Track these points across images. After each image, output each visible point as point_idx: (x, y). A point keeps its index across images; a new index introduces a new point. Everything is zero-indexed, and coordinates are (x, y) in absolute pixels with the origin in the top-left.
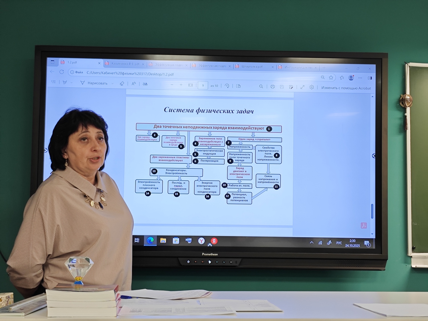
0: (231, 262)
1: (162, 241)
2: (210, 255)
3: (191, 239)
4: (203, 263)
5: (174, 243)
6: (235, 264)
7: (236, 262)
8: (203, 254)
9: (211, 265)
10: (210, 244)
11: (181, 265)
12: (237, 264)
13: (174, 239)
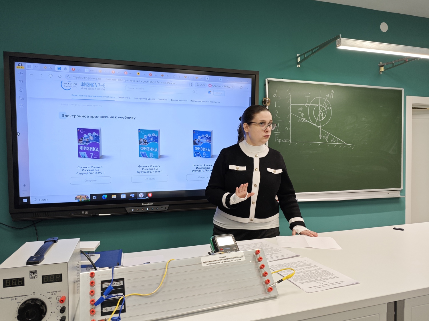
0: (162, 208)
1: (113, 197)
2: (147, 204)
3: (134, 195)
4: (143, 210)
5: (122, 198)
6: (164, 210)
7: (165, 208)
8: (143, 204)
9: (148, 211)
10: (147, 197)
11: (128, 213)
12: (166, 210)
13: (122, 195)
